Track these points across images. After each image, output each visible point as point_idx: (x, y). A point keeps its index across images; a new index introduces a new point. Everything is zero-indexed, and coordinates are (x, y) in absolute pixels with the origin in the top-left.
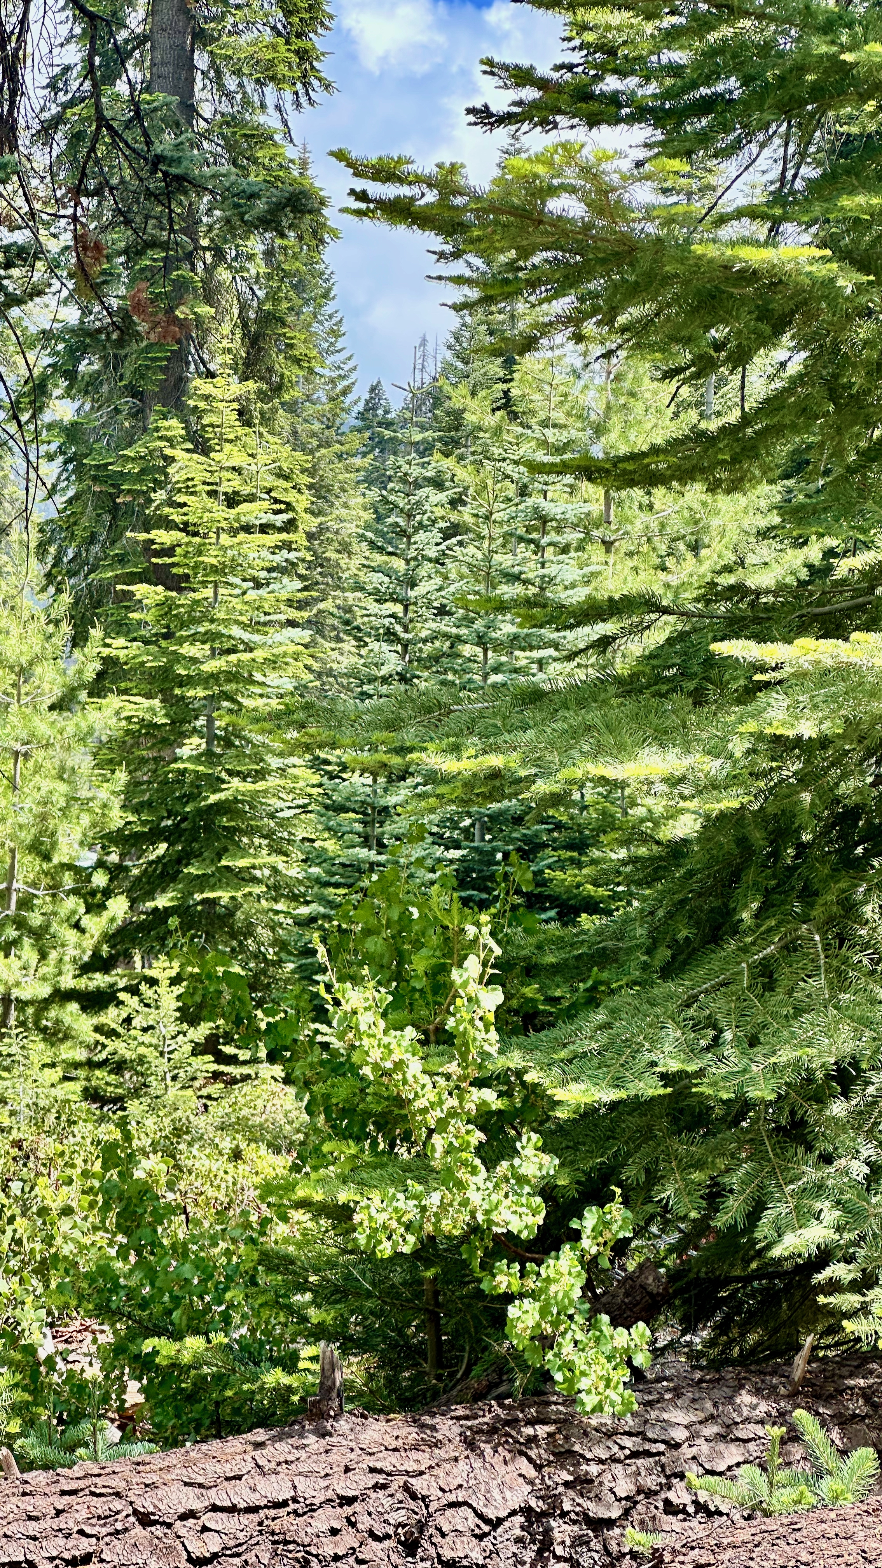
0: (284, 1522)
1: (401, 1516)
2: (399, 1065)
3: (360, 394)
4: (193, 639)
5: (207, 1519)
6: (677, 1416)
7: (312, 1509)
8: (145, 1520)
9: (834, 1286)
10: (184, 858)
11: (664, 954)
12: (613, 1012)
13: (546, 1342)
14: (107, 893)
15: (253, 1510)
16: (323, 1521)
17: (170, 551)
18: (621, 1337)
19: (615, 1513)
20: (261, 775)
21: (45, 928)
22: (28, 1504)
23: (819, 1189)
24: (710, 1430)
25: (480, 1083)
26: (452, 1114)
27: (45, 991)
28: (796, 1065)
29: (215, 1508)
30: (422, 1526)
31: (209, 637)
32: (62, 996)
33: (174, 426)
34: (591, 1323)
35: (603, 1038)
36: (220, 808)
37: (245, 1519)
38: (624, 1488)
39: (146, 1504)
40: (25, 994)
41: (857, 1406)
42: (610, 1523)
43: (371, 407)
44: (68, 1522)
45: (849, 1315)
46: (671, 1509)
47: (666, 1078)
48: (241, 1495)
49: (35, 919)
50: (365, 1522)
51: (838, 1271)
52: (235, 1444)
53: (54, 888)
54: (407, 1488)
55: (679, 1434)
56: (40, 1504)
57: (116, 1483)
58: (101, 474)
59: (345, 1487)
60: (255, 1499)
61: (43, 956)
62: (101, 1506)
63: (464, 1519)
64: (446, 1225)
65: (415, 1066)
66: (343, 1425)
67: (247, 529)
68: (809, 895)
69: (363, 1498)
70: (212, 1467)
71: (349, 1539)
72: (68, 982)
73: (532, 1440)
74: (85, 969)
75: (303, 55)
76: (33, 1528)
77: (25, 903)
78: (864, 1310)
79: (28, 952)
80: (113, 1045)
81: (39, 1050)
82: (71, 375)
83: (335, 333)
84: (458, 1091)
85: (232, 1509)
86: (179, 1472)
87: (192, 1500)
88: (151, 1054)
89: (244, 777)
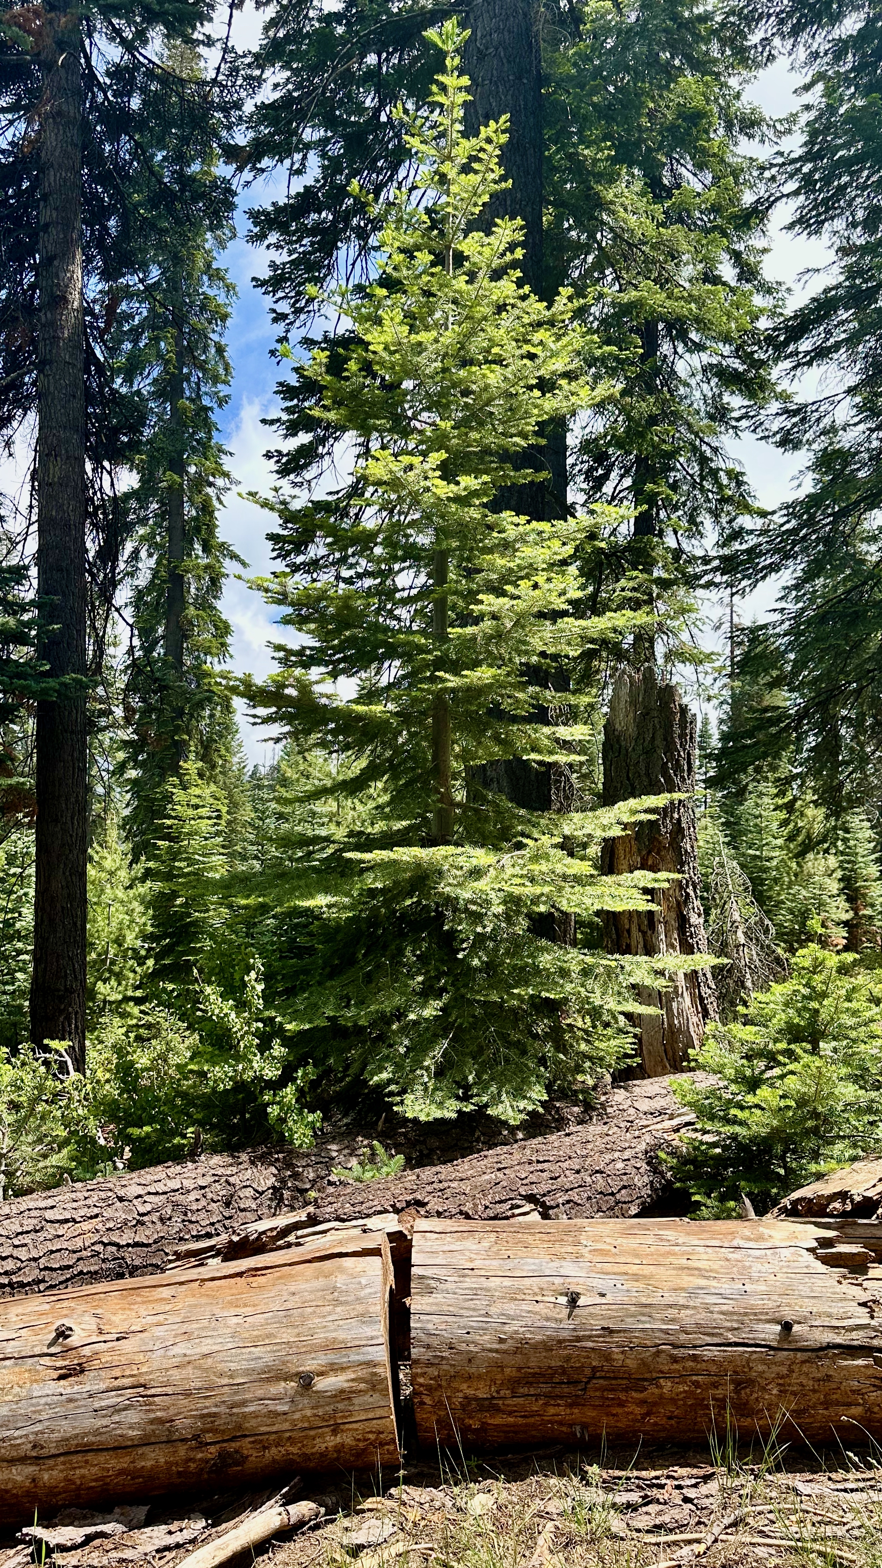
0: (178, 1197)
1: (224, 1192)
2: (226, 1015)
3: (250, 769)
4: (180, 860)
5: (146, 1198)
6: (334, 1147)
7: (188, 1191)
8: (121, 1199)
9: (391, 1094)
10: (177, 944)
11: (328, 969)
12: (311, 994)
13: (283, 1121)
14: (146, 957)
15: (165, 1193)
16: (193, 1196)
17: (170, 827)
18: (311, 1118)
19: (308, 1186)
20: (207, 911)
21: (121, 973)
22: (73, 1195)
23: (387, 1058)
24: (346, 1151)
25: (257, 1021)
26: (246, 1033)
27: (120, 997)
28: (377, 1011)
29: (149, 1193)
30: (232, 1196)
31: (185, 860)
32: (126, 999)
33: (176, 780)
34: (301, 1113)
35: (306, 1002)
36: (191, 924)
37: (162, 1197)
38: (312, 1176)
39: (121, 1193)
40: (111, 998)
41: (402, 1140)
42: (307, 1190)
43: (254, 773)
44: (89, 1202)
45: (397, 1104)
46: (330, 1183)
47: (329, 1018)
48: (160, 1188)
49: (116, 969)
50: (209, 1196)
51: (393, 1087)
52: (160, 1168)
53: (124, 957)
54: (227, 1181)
55: (334, 1154)
56: (80, 1195)
57: (110, 1185)
58: (147, 798)
59: (202, 1182)
60: (166, 1189)
61: (119, 984)
62: (103, 1195)
63: (249, 1192)
64: (245, 1077)
65: (233, 1015)
66: (203, 1158)
67: (201, 818)
68: (385, 947)
69: (209, 1186)
70: (149, 1177)
71: (203, 1202)
72: (130, 993)
73: (277, 1160)
74: (137, 988)
75: (223, 645)
76: (75, 1205)
77: (113, 963)
78: (402, 1102)
79: (113, 982)
80: (147, 1018)
81: (117, 1021)
82: (135, 761)
83: (240, 746)
84: (249, 1024)
85: (157, 1193)
86: (137, 1180)
87: (140, 1191)
88: (162, 1021)
89: (200, 912)
